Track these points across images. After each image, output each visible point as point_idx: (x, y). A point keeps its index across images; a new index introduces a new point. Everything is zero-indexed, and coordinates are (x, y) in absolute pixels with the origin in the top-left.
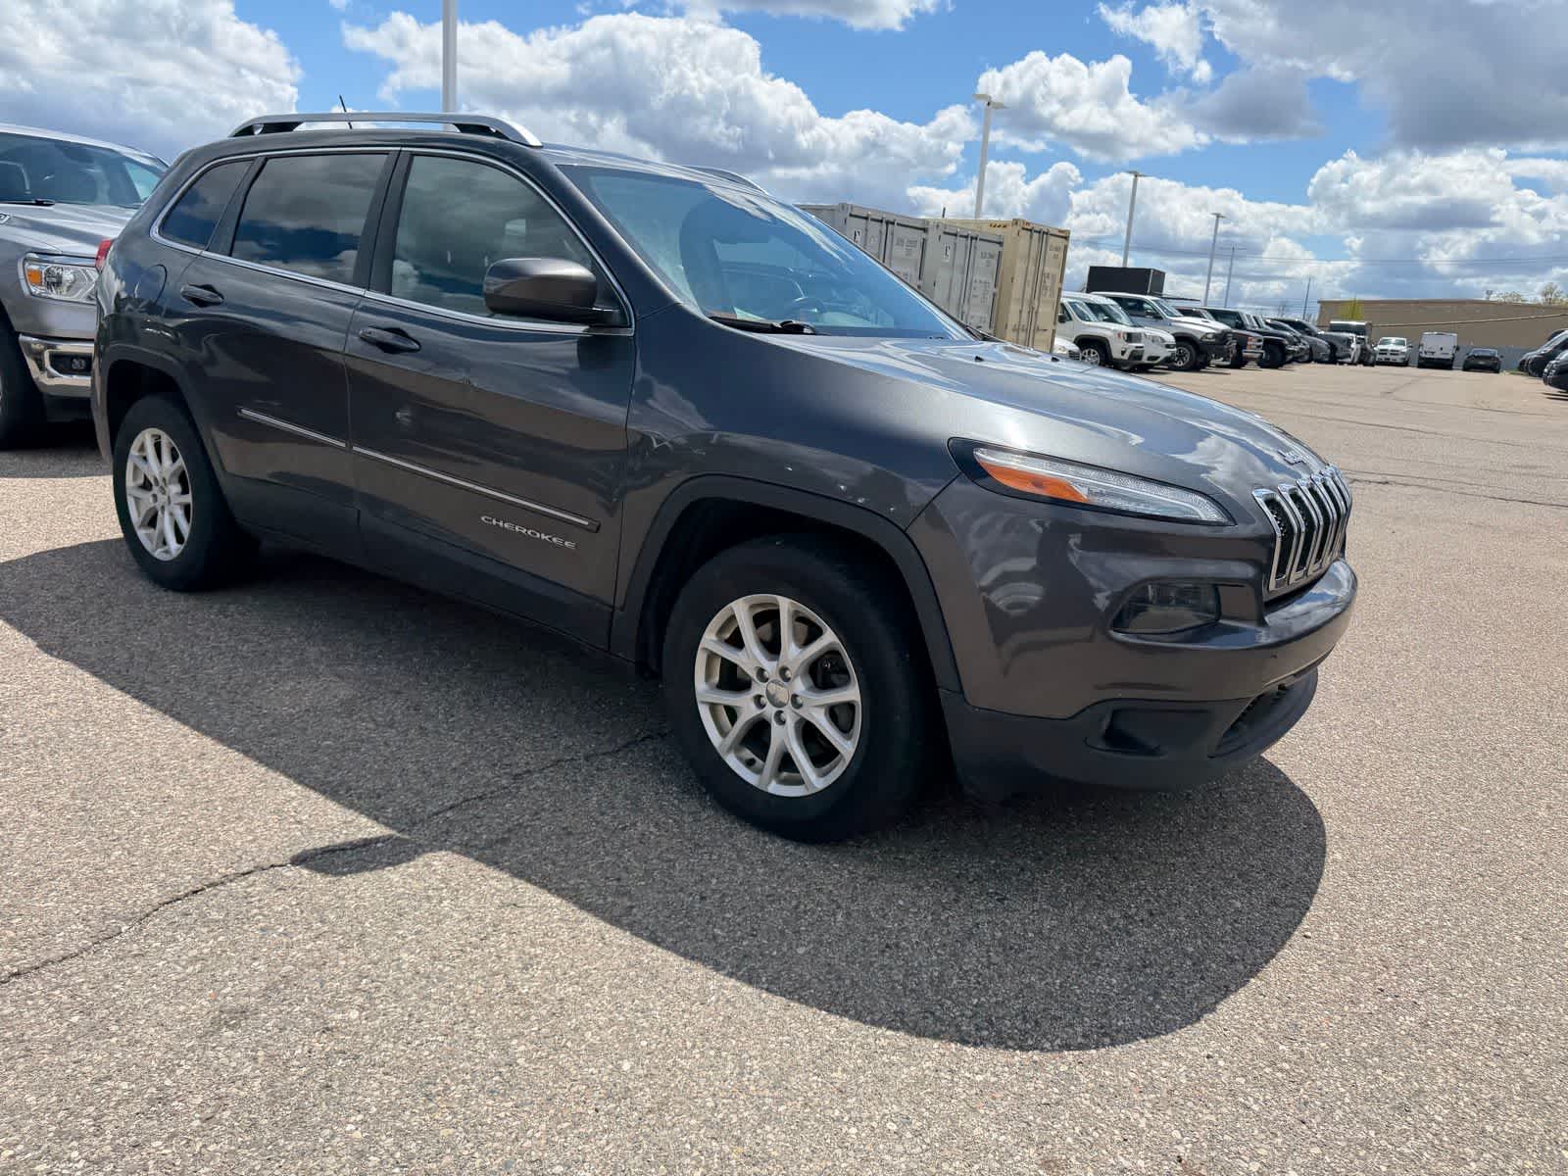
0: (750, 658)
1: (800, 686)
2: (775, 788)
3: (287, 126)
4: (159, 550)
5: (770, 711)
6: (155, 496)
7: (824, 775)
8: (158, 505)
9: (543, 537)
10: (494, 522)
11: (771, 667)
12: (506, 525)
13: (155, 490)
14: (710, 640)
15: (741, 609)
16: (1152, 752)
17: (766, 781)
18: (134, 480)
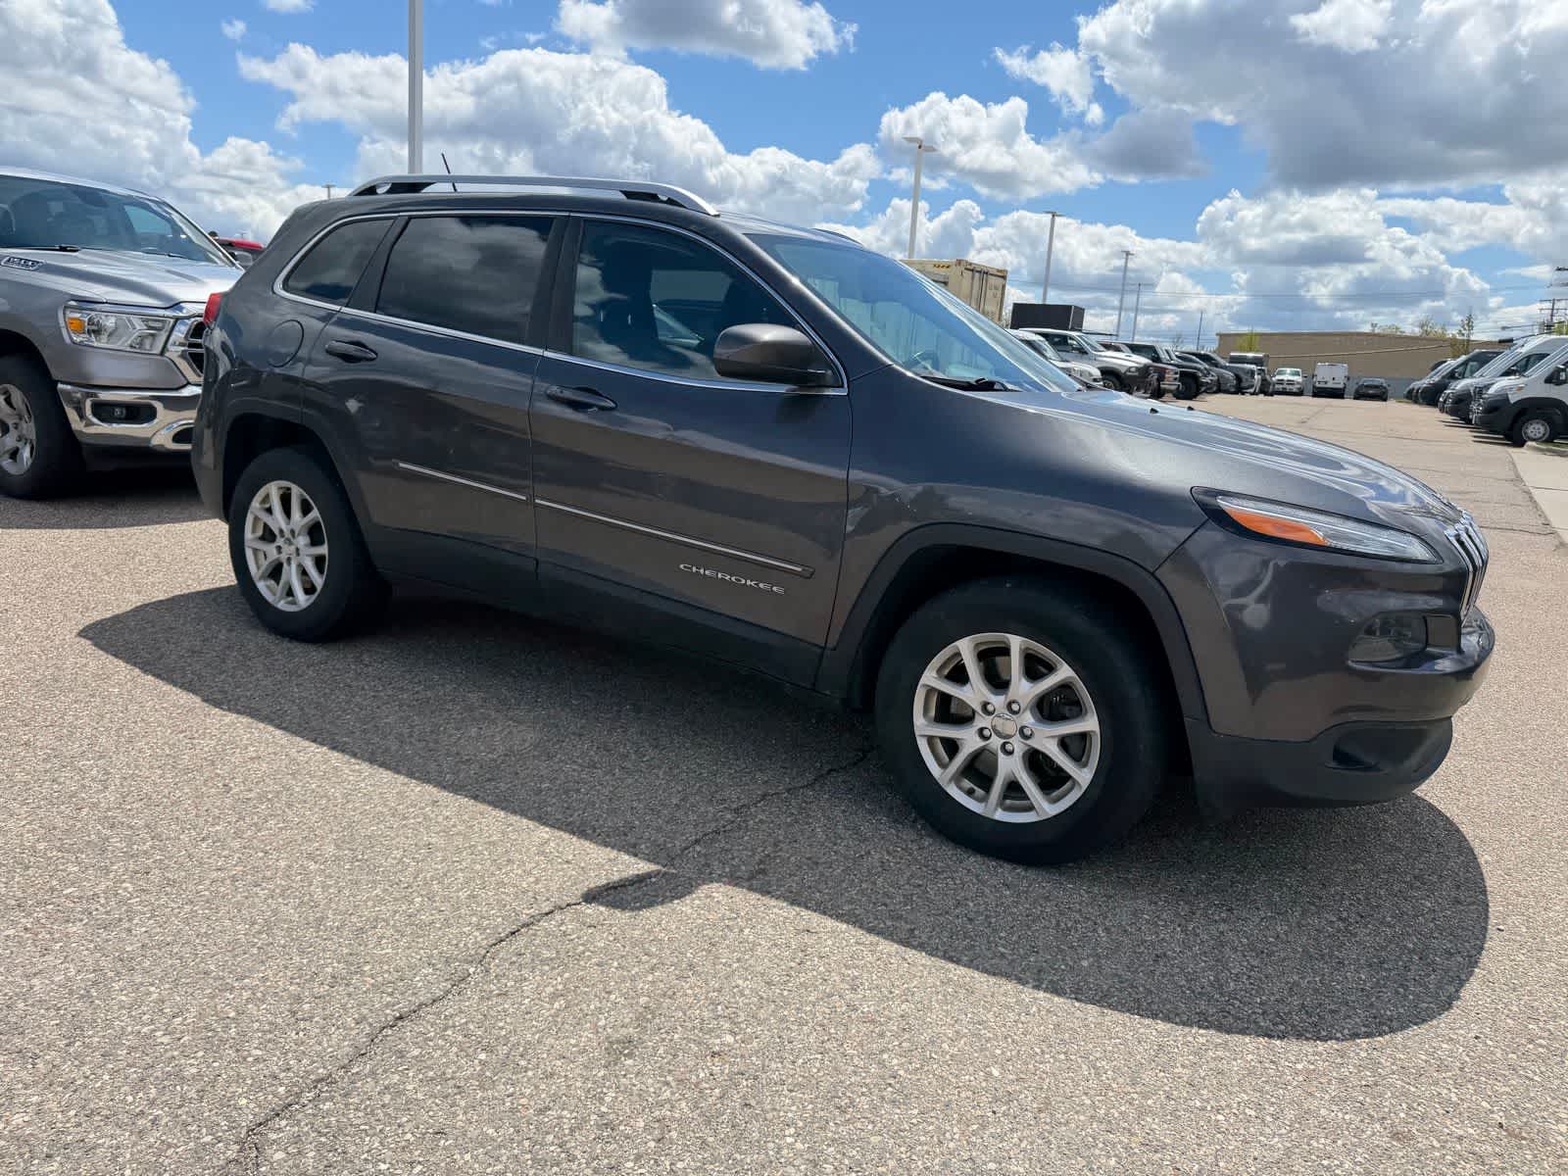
0: (973, 693)
1: (1028, 719)
2: (1000, 815)
3: (415, 187)
4: (282, 602)
5: (996, 742)
6: (279, 548)
7: (1055, 801)
8: (283, 557)
9: (749, 582)
10: (694, 569)
11: (998, 701)
12: (707, 572)
13: (280, 541)
14: (930, 678)
15: (966, 648)
16: (1369, 768)
17: (991, 808)
18: (254, 531)
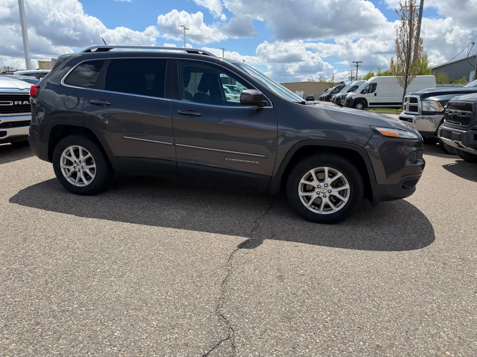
0: (315, 183)
1: (330, 188)
2: (324, 213)
3: (107, 49)
4: (78, 184)
5: (321, 195)
6: (74, 167)
7: (338, 207)
8: (77, 170)
9: (248, 161)
10: (230, 159)
11: (321, 184)
12: (235, 160)
13: (75, 165)
14: (303, 181)
15: (312, 172)
17: (321, 212)
18: (63, 162)
